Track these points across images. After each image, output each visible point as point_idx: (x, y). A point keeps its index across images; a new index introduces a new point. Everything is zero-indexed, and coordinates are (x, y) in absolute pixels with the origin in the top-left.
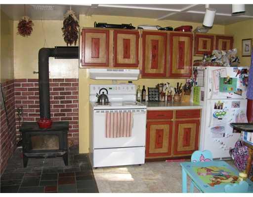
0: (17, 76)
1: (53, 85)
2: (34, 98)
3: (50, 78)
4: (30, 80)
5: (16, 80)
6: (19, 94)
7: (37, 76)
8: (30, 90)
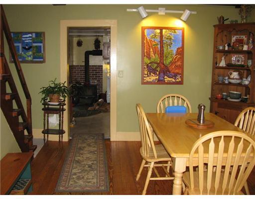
0: (74, 64)
1: (92, 68)
2: (82, 74)
3: (90, 65)
4: (81, 66)
5: (75, 66)
6: (75, 72)
7: (83, 64)
8: (81, 70)
